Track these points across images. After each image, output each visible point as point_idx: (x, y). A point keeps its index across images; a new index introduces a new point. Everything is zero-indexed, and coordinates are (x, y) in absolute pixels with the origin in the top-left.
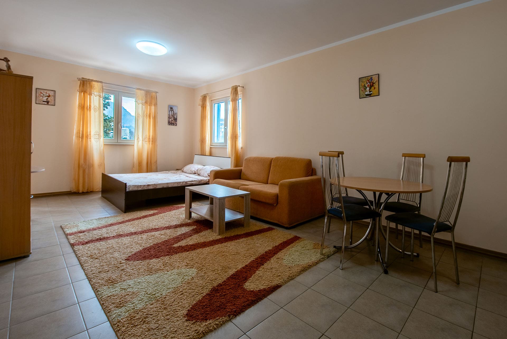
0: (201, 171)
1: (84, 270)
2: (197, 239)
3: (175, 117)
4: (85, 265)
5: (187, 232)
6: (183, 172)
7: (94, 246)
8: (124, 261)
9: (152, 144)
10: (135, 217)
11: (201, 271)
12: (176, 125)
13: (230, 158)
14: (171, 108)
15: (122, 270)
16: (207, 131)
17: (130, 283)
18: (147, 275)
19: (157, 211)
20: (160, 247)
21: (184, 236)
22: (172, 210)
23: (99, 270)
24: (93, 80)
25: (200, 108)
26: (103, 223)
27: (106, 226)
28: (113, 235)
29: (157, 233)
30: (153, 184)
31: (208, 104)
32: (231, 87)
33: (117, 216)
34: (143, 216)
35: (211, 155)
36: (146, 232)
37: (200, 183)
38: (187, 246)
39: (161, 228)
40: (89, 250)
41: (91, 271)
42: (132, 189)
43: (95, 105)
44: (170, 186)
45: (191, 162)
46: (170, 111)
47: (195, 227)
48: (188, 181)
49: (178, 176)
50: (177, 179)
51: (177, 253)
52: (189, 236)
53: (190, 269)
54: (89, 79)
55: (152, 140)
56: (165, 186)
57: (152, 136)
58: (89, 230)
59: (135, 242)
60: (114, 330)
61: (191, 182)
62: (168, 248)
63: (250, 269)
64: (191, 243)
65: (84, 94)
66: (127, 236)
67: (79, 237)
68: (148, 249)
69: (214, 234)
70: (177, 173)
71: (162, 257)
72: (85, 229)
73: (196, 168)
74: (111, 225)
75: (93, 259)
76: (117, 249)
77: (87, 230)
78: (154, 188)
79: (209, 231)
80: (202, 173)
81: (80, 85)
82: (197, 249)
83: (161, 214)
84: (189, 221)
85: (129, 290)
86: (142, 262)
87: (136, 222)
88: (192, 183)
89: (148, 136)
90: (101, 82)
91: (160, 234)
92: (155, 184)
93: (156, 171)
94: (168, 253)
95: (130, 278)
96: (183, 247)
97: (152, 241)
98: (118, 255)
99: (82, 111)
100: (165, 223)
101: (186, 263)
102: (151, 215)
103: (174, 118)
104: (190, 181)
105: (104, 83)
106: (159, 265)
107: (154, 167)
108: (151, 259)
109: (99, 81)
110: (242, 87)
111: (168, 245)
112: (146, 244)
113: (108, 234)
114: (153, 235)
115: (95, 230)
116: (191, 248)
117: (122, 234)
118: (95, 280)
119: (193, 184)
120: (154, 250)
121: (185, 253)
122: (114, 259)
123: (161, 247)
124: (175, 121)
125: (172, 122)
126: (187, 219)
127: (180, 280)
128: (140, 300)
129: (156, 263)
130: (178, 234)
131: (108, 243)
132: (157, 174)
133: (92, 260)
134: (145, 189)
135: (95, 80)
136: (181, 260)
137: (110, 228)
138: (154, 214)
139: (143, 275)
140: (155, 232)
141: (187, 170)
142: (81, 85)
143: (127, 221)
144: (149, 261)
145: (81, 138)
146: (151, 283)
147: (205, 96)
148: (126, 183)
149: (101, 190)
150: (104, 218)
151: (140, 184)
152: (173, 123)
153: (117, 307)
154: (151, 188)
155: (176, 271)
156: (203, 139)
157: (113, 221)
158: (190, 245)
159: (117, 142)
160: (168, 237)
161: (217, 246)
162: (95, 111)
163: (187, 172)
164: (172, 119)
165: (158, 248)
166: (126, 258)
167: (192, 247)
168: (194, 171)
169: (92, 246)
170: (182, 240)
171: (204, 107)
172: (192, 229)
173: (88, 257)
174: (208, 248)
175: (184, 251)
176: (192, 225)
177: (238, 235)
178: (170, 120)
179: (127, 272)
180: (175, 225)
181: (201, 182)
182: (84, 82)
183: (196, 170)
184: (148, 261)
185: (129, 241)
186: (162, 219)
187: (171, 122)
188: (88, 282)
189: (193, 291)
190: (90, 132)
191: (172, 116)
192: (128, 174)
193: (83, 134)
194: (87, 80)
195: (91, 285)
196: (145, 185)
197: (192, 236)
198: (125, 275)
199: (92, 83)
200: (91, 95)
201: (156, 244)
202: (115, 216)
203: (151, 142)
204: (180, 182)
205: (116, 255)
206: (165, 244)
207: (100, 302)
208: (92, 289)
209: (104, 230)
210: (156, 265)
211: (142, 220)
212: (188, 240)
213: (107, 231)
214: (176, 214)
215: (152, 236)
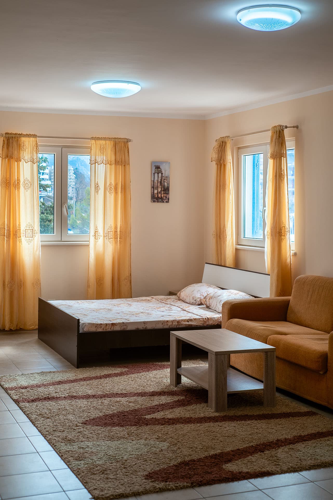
0: (211, 301)
1: (37, 427)
2: (180, 413)
3: (166, 184)
4: (37, 422)
5: (169, 403)
6: (180, 299)
7: (42, 405)
8: (81, 425)
9: (120, 243)
10: (92, 376)
11: (174, 446)
12: (167, 202)
13: (269, 275)
14: (158, 168)
15: (79, 432)
16: (228, 215)
17: (88, 445)
18: (107, 440)
19: (127, 369)
20: (125, 415)
21: (163, 407)
22: (151, 370)
23: (53, 429)
24: (22, 134)
25: (213, 167)
26: (49, 379)
27: (53, 384)
28: (63, 396)
29: (123, 400)
30: (121, 322)
31: (229, 158)
32: (271, 128)
33: (66, 372)
34: (105, 374)
35: (237, 265)
36: (108, 397)
37: (205, 325)
38: (163, 419)
39: (130, 394)
40: (38, 409)
41: (45, 429)
42: (87, 329)
43: (25, 177)
44: (149, 327)
45: (198, 279)
46: (154, 174)
47: (182, 398)
48: (182, 320)
49: (167, 309)
50: (163, 314)
51: (148, 425)
52: (169, 409)
53: (161, 442)
54: (16, 134)
55: (120, 235)
56: (141, 327)
57: (120, 227)
58: (32, 387)
59: (94, 406)
60: (75, 474)
61: (188, 321)
62: (137, 418)
63: (242, 453)
64: (170, 416)
65: (9, 160)
66: (83, 398)
67: (22, 393)
68: (110, 416)
69: (209, 410)
70: (169, 301)
71: (127, 427)
72: (27, 385)
73: (204, 294)
74: (60, 383)
75: (45, 418)
76: (70, 411)
77: (30, 386)
78: (122, 329)
79: (203, 405)
80: (213, 303)
81: (3, 147)
82: (176, 424)
83: (133, 374)
84: (176, 389)
85: (87, 449)
86: (102, 428)
87: (95, 382)
88: (190, 323)
89: (113, 228)
90: (35, 136)
91: (127, 401)
92: (124, 323)
93: (130, 295)
94: (136, 424)
95: (88, 440)
96: (158, 420)
97: (116, 408)
98: (72, 418)
99: (7, 190)
100: (138, 387)
101: (157, 436)
102: (116, 375)
103: (164, 186)
104: (186, 320)
105: (39, 137)
106: (122, 434)
107: (125, 289)
108: (113, 426)
109: (31, 135)
110: (294, 127)
111: (138, 415)
112: (108, 410)
113: (57, 393)
114: (118, 401)
115: (39, 386)
116: (168, 422)
117: (76, 395)
118: (50, 436)
119: (192, 325)
120: (118, 418)
121: (158, 426)
122: (69, 421)
123: (128, 416)
124: (165, 193)
125: (160, 195)
126: (173, 385)
127: (146, 450)
128: (99, 458)
129: (119, 432)
130: (154, 404)
131: (59, 404)
132: (129, 303)
133: (43, 419)
134: (108, 330)
135: (25, 134)
136: (152, 433)
137: (59, 386)
138: (121, 374)
139: (104, 440)
140: (121, 398)
141: (187, 296)
142: (5, 146)
143: (81, 380)
144: (111, 428)
145: (5, 237)
146: (112, 447)
147: (223, 142)
148: (79, 320)
149: (37, 327)
150: (48, 372)
151: (99, 322)
152: (161, 198)
153: (76, 460)
154: (117, 328)
155: (143, 441)
156: (220, 233)
157: (62, 378)
158: (168, 418)
159: (61, 241)
160: (138, 406)
161: (207, 424)
162: (25, 189)
163: (188, 300)
164: (159, 190)
165: (124, 417)
166: (83, 422)
167: (170, 421)
168: (199, 300)
169: (40, 405)
170: (158, 411)
171: (221, 165)
172: (177, 399)
173: (38, 415)
174: (192, 425)
175: (158, 424)
176: (178, 395)
177: (247, 415)
178: (156, 192)
179: (85, 435)
180: (153, 392)
181: (207, 323)
182: (8, 139)
183: (202, 298)
184: (109, 428)
185: (86, 405)
186: (133, 382)
187: (158, 196)
188: (43, 438)
189: (159, 460)
190: (19, 225)
191: (159, 184)
192: (79, 301)
193: (9, 231)
194: (13, 136)
195: (48, 441)
196: (108, 324)
197: (174, 409)
198: (83, 437)
199: (21, 140)
200: (19, 162)
201: (121, 412)
202: (63, 372)
203: (119, 239)
204: (167, 321)
205: (71, 417)
206: (134, 413)
207: (58, 454)
208: (48, 444)
209: (51, 388)
210: (119, 433)
211: (102, 380)
212: (166, 413)
213: (56, 390)
214: (158, 376)
215: (116, 402)
